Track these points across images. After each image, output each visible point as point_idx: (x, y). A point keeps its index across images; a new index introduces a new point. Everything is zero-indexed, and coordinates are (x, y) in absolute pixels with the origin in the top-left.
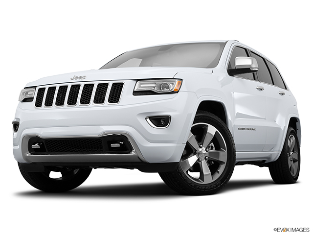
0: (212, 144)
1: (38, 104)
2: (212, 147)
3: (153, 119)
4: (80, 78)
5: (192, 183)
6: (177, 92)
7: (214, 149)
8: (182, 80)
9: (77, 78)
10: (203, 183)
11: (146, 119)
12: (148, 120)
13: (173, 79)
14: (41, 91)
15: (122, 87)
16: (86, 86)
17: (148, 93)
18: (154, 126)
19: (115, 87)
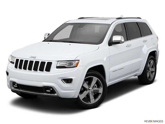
0: (96, 85)
1: (16, 67)
2: (96, 86)
3: (65, 80)
4: (34, 57)
5: (84, 104)
6: (76, 67)
7: (97, 87)
8: (79, 60)
9: (32, 57)
10: (90, 104)
11: (62, 80)
13: (75, 60)
14: (17, 60)
15: (51, 64)
16: (36, 62)
17: (63, 67)
18: (65, 83)
19: (48, 64)
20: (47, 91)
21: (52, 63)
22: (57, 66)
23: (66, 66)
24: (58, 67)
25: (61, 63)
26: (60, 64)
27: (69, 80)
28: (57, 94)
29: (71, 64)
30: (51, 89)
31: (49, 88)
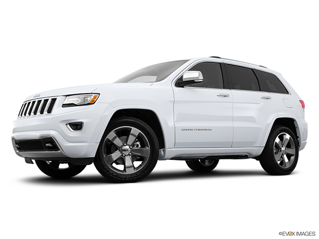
2: (138, 145)
3: (72, 125)
4: (38, 96)
6: (93, 104)
8: (99, 94)
9: (36, 96)
11: (66, 125)
12: (68, 126)
13: (91, 93)
15: (55, 101)
18: (72, 130)
20: (47, 145)
22: (64, 103)
23: (77, 102)
24: (64, 106)
26: (68, 100)
27: (78, 124)
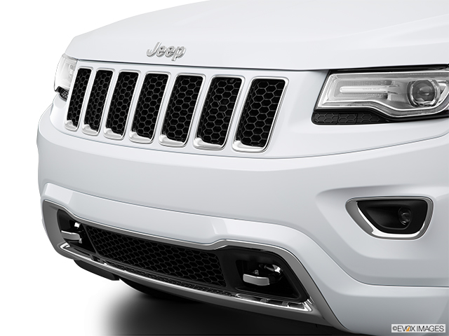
4: (171, 53)
15: (279, 93)
16: (181, 79)
17: (361, 117)
18: (376, 232)
19: (261, 92)
20: (248, 278)
21: (281, 84)
22: (320, 106)
23: (386, 107)
24: (323, 116)
25: (344, 89)
26: (337, 93)
27: (405, 209)
28: (315, 304)
29: (418, 94)
30: (278, 270)
31: (262, 259)
